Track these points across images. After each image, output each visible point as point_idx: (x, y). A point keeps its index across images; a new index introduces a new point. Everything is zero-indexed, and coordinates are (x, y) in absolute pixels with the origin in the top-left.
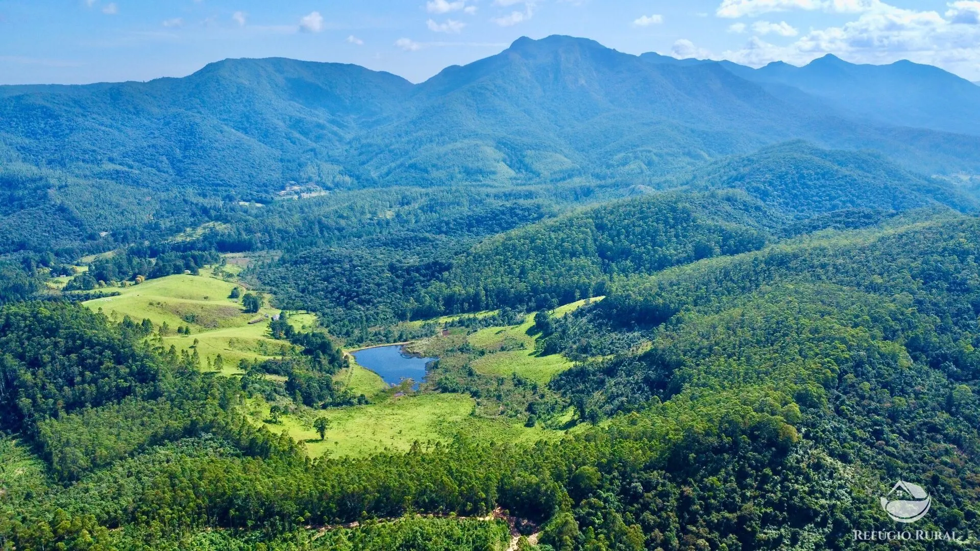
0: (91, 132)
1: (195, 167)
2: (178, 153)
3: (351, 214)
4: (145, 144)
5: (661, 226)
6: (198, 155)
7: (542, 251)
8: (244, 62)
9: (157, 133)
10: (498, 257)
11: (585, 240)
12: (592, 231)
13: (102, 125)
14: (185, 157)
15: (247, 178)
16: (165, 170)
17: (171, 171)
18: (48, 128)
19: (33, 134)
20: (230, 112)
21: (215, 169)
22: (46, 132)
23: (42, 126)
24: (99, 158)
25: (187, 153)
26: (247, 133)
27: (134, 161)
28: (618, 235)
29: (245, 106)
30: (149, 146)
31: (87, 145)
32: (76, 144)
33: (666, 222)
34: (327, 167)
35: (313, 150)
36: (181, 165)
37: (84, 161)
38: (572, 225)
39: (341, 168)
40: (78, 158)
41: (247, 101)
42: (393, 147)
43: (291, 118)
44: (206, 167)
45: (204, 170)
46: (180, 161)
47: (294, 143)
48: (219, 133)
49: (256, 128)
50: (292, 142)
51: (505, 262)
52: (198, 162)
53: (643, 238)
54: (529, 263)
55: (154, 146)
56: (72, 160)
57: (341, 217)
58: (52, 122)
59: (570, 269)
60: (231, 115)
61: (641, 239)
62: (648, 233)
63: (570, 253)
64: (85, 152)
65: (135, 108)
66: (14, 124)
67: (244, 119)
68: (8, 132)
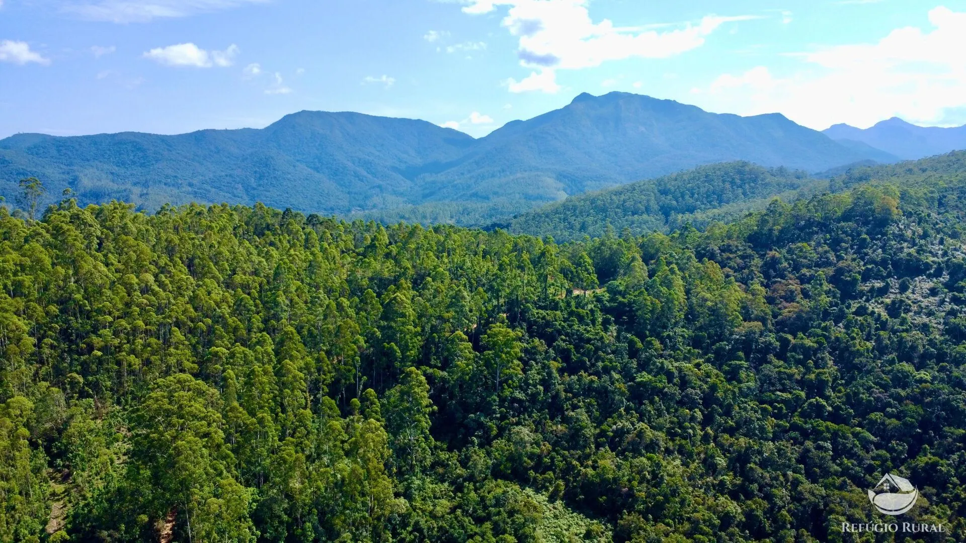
0: (174, 163)
1: (268, 194)
2: (253, 182)
3: (412, 216)
4: (223, 174)
5: (728, 185)
6: (271, 184)
7: (604, 210)
8: (320, 114)
9: (234, 167)
10: (557, 215)
11: (648, 201)
12: (655, 194)
13: (185, 158)
14: (260, 185)
15: (316, 205)
16: (240, 195)
17: (245, 197)
18: (136, 159)
19: (122, 165)
20: (304, 154)
21: (286, 195)
22: (134, 163)
23: (131, 157)
24: (180, 182)
25: (261, 182)
26: (318, 172)
27: (212, 187)
28: (683, 196)
29: (318, 149)
30: (227, 176)
31: (170, 172)
32: (159, 170)
33: (733, 183)
34: (391, 198)
35: (379, 187)
36: (255, 192)
37: (165, 184)
38: (634, 189)
39: (405, 199)
40: (160, 182)
41: (319, 145)
42: (456, 182)
43: (360, 159)
44: (278, 193)
45: (275, 196)
46: (254, 189)
47: (362, 181)
48: (292, 167)
49: (327, 168)
50: (359, 180)
51: (564, 219)
52: (271, 189)
53: (708, 196)
54: (590, 220)
55: (230, 175)
56: (155, 183)
57: (403, 217)
58: (141, 154)
59: (633, 223)
60: (304, 157)
61: (707, 198)
62: (714, 193)
63: (632, 212)
64: (167, 177)
65: (216, 148)
66: (106, 156)
67: (316, 160)
68: (101, 162)
